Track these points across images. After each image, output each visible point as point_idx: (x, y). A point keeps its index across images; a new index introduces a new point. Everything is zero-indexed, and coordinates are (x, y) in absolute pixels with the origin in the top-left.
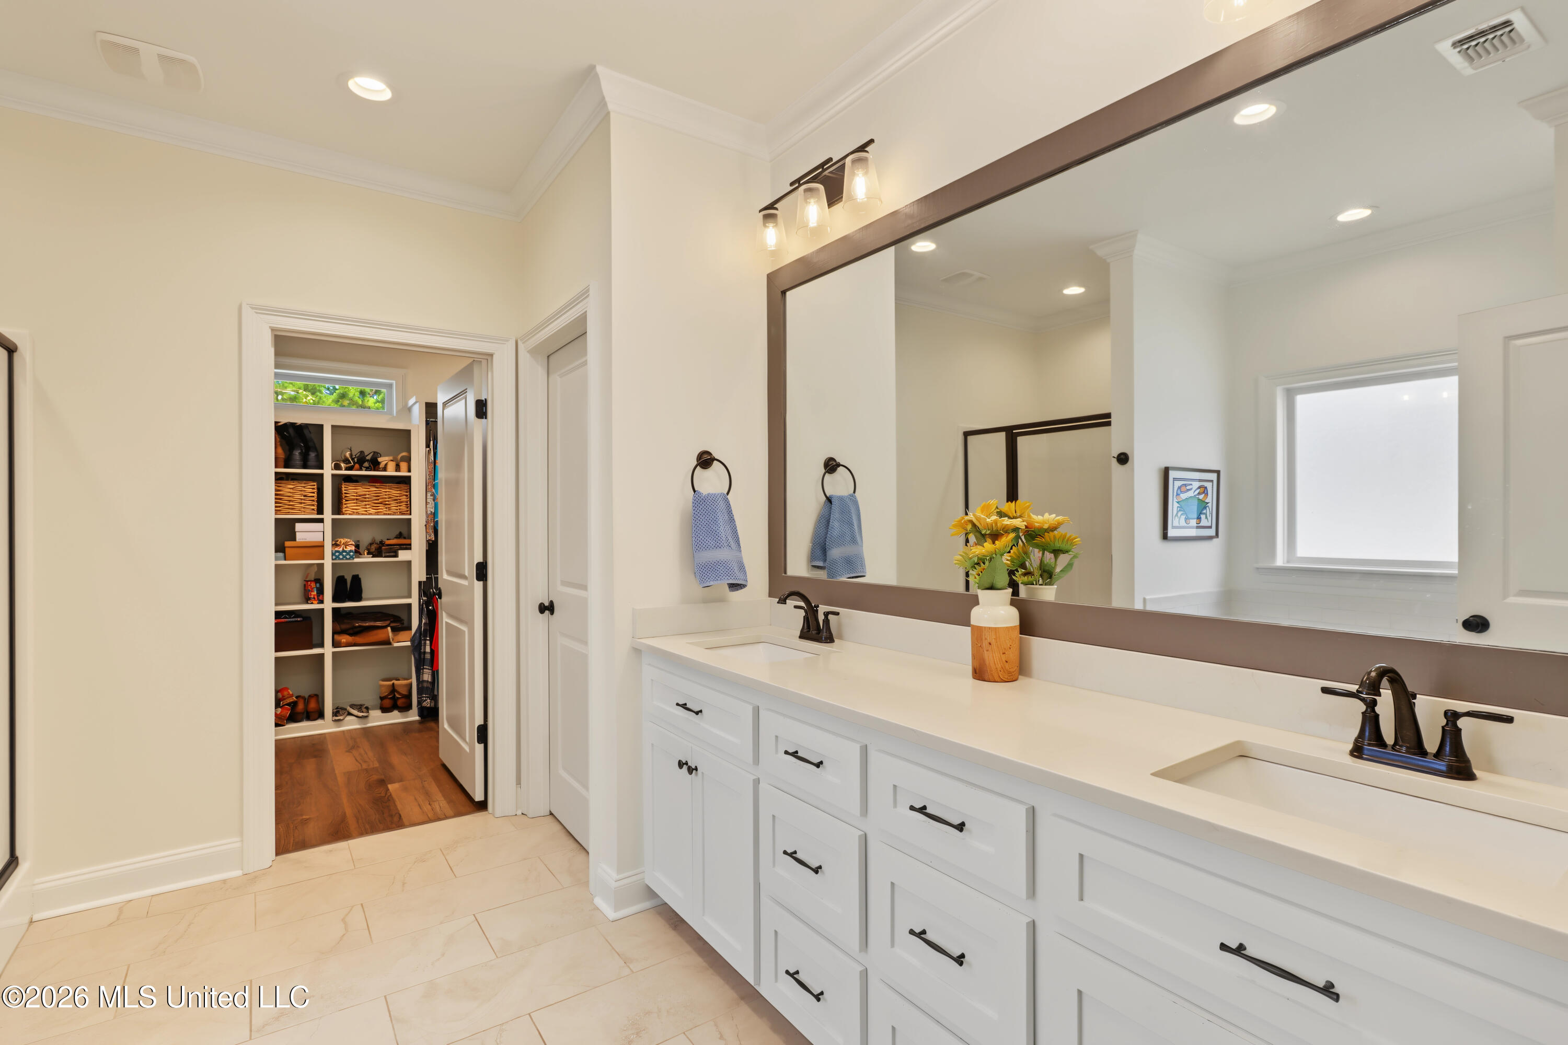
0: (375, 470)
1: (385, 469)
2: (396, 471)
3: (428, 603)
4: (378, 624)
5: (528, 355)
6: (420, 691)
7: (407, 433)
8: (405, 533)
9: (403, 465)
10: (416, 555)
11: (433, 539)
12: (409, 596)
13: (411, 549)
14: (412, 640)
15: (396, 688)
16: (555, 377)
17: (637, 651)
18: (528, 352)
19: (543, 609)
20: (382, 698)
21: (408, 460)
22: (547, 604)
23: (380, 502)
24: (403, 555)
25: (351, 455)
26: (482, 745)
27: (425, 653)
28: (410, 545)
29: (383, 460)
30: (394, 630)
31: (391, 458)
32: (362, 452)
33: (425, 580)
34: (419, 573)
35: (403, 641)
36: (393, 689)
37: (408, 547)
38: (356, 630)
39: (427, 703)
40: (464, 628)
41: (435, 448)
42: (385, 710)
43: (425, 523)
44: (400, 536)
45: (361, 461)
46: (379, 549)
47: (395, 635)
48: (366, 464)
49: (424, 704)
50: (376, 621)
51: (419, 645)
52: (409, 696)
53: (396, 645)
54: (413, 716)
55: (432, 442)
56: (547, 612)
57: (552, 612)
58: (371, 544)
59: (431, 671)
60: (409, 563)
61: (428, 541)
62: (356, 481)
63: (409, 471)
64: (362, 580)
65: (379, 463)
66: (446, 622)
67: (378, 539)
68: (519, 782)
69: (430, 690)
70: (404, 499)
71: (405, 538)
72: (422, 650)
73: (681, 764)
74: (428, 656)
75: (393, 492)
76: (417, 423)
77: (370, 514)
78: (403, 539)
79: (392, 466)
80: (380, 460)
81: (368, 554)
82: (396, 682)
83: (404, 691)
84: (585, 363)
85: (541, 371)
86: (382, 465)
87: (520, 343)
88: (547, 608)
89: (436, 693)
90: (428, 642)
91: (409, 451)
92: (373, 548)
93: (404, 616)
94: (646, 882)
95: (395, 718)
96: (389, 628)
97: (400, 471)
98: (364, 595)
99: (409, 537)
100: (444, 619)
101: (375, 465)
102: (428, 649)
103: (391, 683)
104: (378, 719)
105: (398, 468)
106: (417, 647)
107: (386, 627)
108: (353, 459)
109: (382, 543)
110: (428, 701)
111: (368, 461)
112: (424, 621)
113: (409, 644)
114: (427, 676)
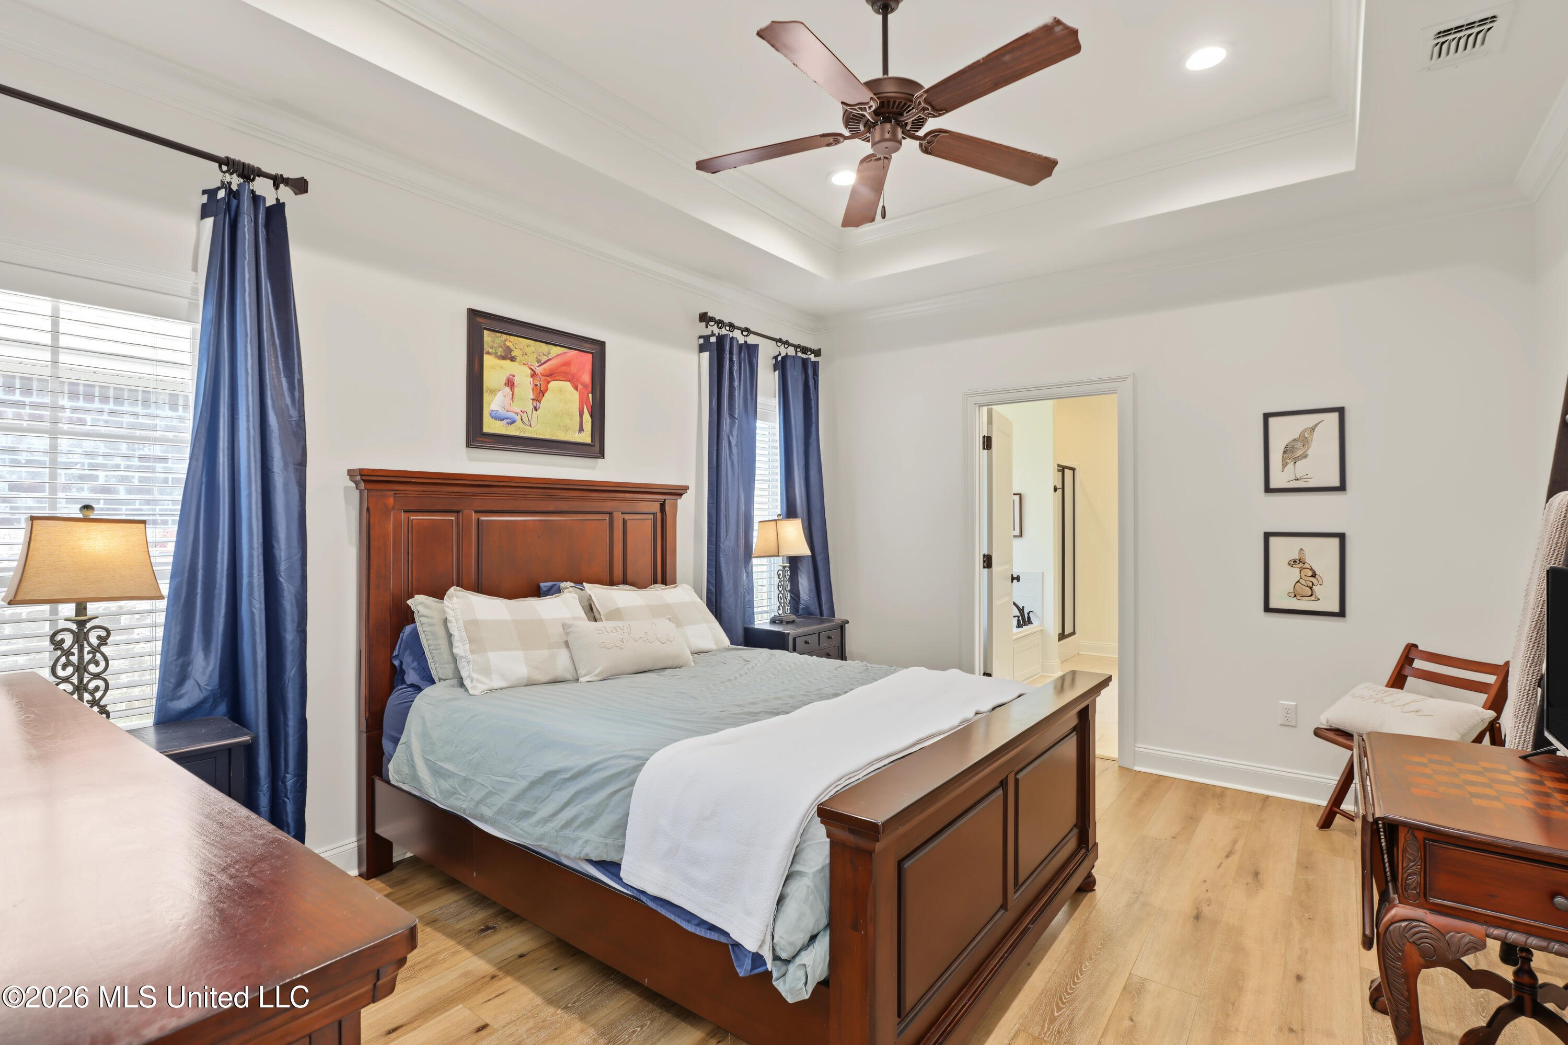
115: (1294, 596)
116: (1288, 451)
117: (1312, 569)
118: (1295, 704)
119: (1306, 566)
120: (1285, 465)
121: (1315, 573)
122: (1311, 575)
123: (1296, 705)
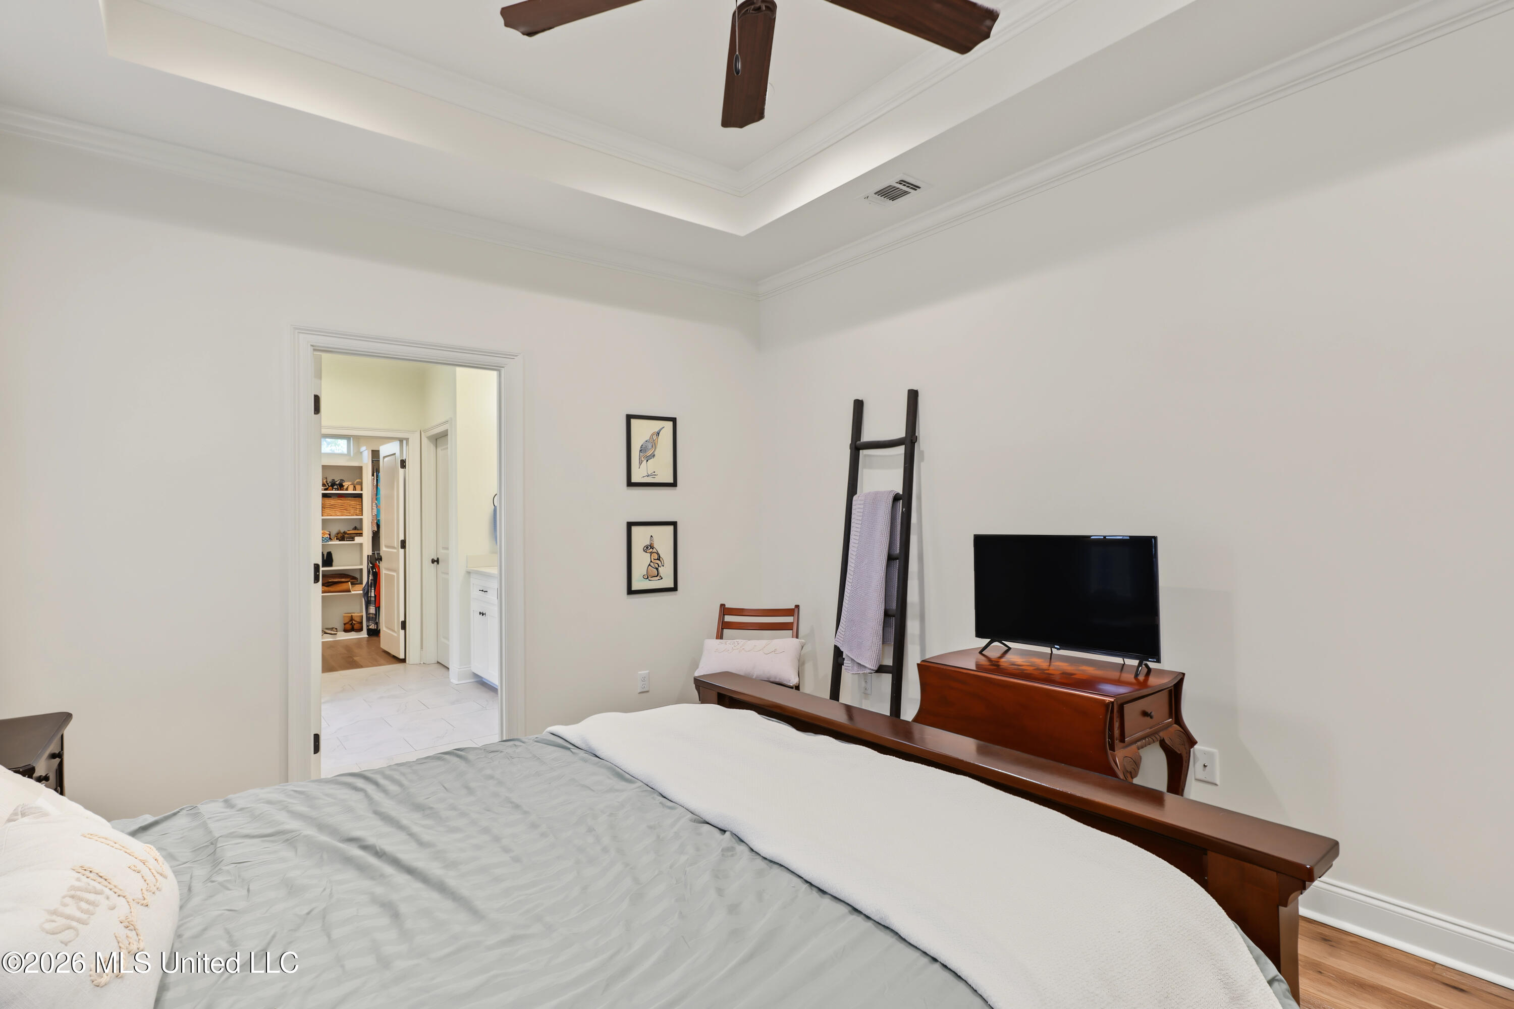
0: (341, 490)
1: (347, 489)
2: (354, 490)
3: (373, 568)
4: (343, 580)
5: (426, 439)
6: (368, 619)
7: (360, 468)
8: (358, 527)
9: (358, 487)
10: (365, 540)
11: (376, 530)
12: (361, 564)
13: (362, 536)
14: (363, 590)
15: (353, 618)
16: (439, 449)
17: (469, 573)
18: (427, 437)
19: (433, 561)
20: (345, 624)
21: (361, 484)
22: (436, 559)
23: (345, 509)
24: (358, 540)
25: (327, 481)
26: (403, 631)
27: (371, 597)
28: (362, 534)
29: (346, 484)
30: (353, 584)
31: (350, 483)
32: (333, 480)
33: (371, 554)
34: (368, 550)
35: (358, 591)
36: (352, 619)
37: (361, 535)
38: (329, 584)
39: (372, 626)
40: (395, 574)
41: (377, 476)
42: (346, 631)
43: (371, 521)
44: (355, 528)
45: (333, 484)
46: (342, 537)
47: (352, 587)
48: (335, 487)
49: (370, 627)
50: (341, 578)
51: (368, 592)
52: (361, 623)
53: (353, 592)
54: (364, 634)
55: (375, 473)
56: (436, 563)
57: (438, 563)
58: (338, 534)
59: (374, 608)
60: (361, 545)
61: (373, 531)
62: (330, 497)
63: (362, 490)
64: (333, 555)
65: (343, 486)
66: (385, 573)
67: (342, 531)
68: (422, 648)
69: (375, 618)
70: (358, 507)
71: (358, 530)
72: (369, 595)
73: (480, 613)
74: (373, 599)
75: (352, 502)
76: (366, 462)
77: (338, 516)
78: (357, 531)
79: (351, 487)
80: (344, 484)
81: (337, 539)
82: (353, 614)
83: (358, 620)
84: (447, 448)
85: (432, 447)
86: (345, 487)
87: (422, 432)
88: (436, 561)
89: (377, 621)
90: (373, 591)
91: (361, 478)
92: (339, 536)
93: (358, 576)
94: (473, 671)
95: (353, 636)
96: (350, 583)
97: (356, 490)
98: (334, 564)
99: (361, 529)
100: (384, 572)
101: (341, 486)
102: (373, 595)
103: (351, 615)
104: (343, 636)
105: (355, 489)
106: (366, 594)
107: (348, 582)
108: (328, 484)
109: (345, 533)
110: (373, 625)
111: (337, 485)
112: (370, 578)
113: (362, 592)
114: (372, 610)
115: (646, 577)
116: (642, 450)
117: (658, 554)
118: (648, 671)
119: (654, 550)
120: (640, 463)
121: (660, 556)
122: (656, 558)
123: (649, 673)
